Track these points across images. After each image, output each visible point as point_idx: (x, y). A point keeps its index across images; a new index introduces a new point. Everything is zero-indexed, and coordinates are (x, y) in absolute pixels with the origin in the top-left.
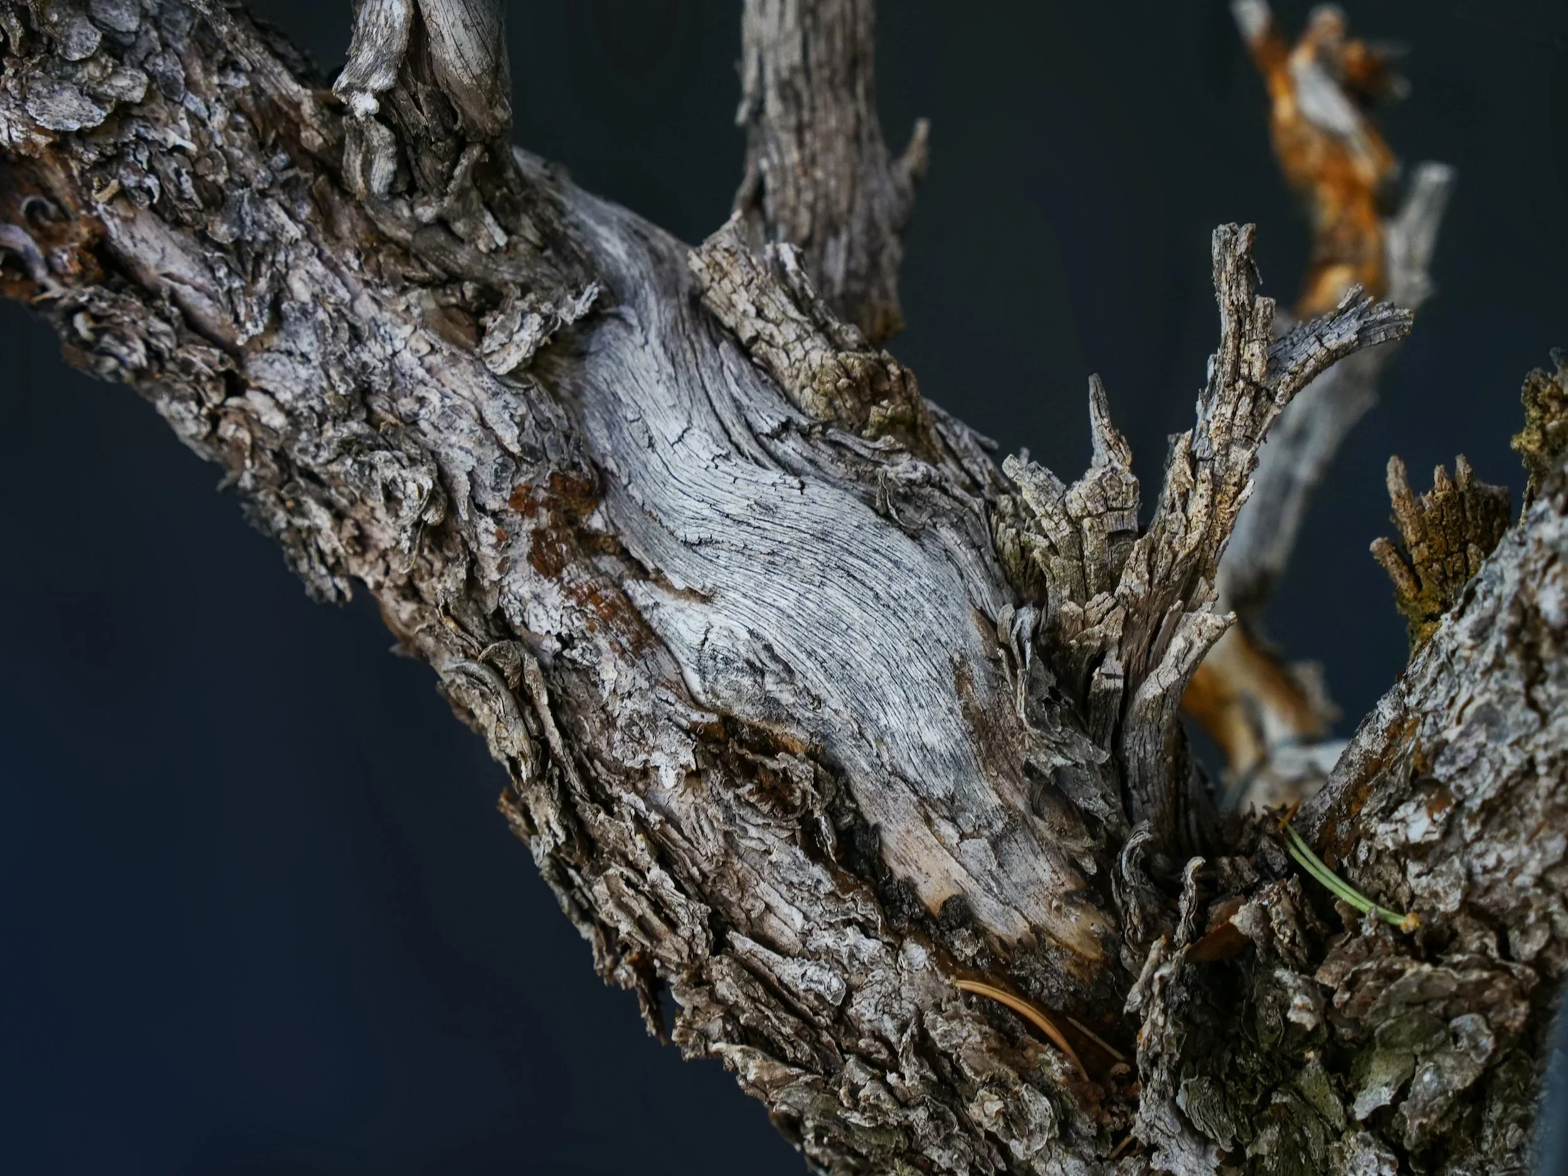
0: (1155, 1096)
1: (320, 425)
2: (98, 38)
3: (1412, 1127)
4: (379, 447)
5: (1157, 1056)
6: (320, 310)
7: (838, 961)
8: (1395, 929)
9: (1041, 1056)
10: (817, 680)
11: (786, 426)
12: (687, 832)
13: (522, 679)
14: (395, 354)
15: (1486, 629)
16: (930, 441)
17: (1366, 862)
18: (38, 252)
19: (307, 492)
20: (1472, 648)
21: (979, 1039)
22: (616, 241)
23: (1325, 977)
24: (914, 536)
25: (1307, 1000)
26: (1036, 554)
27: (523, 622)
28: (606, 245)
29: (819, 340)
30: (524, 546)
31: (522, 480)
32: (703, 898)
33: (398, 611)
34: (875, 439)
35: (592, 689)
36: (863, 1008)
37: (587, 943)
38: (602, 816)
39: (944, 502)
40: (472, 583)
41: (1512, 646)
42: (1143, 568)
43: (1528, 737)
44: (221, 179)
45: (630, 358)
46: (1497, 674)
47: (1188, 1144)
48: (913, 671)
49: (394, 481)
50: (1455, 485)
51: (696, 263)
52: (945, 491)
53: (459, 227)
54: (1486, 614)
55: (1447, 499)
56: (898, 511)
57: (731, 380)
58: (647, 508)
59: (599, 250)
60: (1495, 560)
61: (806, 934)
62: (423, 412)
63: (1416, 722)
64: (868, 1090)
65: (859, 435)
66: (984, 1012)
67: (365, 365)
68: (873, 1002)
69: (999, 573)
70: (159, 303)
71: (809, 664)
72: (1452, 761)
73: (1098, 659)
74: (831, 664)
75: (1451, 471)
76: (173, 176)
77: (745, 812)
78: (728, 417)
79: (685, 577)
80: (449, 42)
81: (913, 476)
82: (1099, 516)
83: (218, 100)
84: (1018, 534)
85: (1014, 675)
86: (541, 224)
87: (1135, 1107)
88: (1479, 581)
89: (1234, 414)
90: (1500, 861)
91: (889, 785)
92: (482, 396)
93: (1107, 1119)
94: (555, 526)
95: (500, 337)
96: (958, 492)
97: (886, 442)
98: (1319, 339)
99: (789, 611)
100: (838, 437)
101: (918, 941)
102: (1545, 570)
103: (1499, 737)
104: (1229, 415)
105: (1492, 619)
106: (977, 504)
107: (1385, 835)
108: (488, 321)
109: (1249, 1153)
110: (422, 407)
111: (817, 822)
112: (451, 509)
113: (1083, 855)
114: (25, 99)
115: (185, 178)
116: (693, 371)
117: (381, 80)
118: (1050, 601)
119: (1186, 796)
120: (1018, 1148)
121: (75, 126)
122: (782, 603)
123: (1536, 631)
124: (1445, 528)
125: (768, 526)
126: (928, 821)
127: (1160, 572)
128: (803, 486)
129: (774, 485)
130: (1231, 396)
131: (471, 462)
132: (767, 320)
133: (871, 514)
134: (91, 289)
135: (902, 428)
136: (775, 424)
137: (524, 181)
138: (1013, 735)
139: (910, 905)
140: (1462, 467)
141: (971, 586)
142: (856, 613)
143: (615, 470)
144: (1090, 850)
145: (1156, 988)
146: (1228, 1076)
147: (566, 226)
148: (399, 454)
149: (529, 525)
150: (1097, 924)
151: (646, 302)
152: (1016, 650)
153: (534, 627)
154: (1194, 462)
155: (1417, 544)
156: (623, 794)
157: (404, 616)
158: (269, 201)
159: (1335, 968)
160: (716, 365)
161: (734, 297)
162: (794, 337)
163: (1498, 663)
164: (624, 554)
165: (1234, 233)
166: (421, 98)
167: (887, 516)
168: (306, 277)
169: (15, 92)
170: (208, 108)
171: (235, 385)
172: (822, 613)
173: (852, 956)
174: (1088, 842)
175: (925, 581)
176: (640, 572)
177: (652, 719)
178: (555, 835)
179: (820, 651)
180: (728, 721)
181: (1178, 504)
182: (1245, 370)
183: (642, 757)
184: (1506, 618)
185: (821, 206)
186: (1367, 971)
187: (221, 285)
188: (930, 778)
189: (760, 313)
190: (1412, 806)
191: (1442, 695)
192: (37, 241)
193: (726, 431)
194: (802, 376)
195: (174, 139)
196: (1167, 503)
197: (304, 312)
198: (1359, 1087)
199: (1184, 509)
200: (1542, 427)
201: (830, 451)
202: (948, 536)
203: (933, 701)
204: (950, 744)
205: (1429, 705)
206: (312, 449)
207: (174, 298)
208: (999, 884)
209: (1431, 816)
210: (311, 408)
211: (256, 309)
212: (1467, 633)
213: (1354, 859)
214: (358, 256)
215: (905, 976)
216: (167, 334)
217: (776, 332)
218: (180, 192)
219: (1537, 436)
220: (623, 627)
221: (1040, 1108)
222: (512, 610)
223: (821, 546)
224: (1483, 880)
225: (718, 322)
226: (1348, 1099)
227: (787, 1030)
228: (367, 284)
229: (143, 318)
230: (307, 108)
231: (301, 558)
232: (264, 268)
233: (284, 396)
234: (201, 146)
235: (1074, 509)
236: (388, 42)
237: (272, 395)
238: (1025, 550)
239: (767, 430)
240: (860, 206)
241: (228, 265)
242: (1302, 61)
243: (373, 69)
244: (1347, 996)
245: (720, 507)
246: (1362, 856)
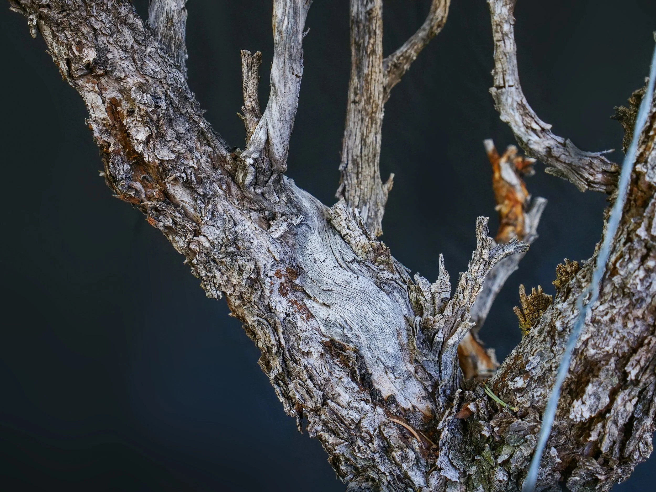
0: (443, 454)
1: (221, 247)
2: (175, 135)
3: (513, 466)
4: (239, 255)
5: (445, 442)
6: (225, 215)
7: (358, 410)
8: (513, 411)
9: (413, 441)
10: (358, 331)
11: (354, 260)
12: (318, 371)
13: (275, 324)
14: (245, 229)
15: (542, 331)
16: (392, 268)
17: (506, 393)
18: (143, 190)
19: (213, 266)
20: (538, 336)
21: (396, 434)
22: (308, 203)
23: (492, 423)
24: (388, 294)
25: (487, 429)
26: (422, 302)
27: (275, 309)
28: (304, 204)
29: (364, 236)
30: (277, 287)
31: (279, 268)
32: (320, 390)
33: (235, 303)
34: (378, 266)
35: (294, 329)
36: (364, 424)
37: (282, 403)
38: (295, 364)
39: (396, 285)
40: (262, 296)
41: (548, 335)
42: (451, 308)
43: (551, 360)
44: (202, 176)
45: (310, 236)
46: (544, 343)
47: (452, 469)
48: (386, 331)
49: (242, 265)
50: (537, 293)
51: (331, 212)
52: (396, 282)
53: (267, 196)
54: (542, 327)
55: (535, 297)
56: (384, 287)
57: (338, 246)
58: (313, 279)
59: (302, 205)
60: (545, 313)
61: (349, 403)
62: (252, 246)
63: (522, 355)
64: (364, 447)
65: (374, 264)
66: (398, 427)
67: (236, 232)
68: (367, 422)
69: (410, 307)
70: (179, 208)
71: (357, 327)
72: (530, 366)
73: (436, 333)
74: (363, 327)
75: (537, 289)
76: (189, 174)
77: (336, 367)
78: (338, 256)
79: (323, 300)
80: (275, 147)
81: (388, 277)
82: (440, 293)
83: (204, 154)
84: (416, 296)
85: (414, 335)
86: (288, 196)
87: (437, 457)
88: (541, 318)
89: (479, 268)
90: (541, 394)
91: (376, 362)
92: (269, 243)
93: (429, 460)
94: (286, 282)
95: (275, 227)
96: (400, 283)
97: (381, 267)
98: (504, 250)
99: (352, 311)
100: (368, 265)
101: (380, 407)
102: (558, 316)
103: (543, 360)
104: (477, 268)
105: (544, 328)
106: (405, 287)
107: (511, 385)
108: (271, 222)
109: (468, 474)
110: (251, 245)
111: (355, 371)
112: (258, 275)
113: (428, 386)
114: (154, 150)
115: (193, 175)
116: (328, 242)
117: (256, 155)
118: (424, 315)
119: (456, 375)
120: (404, 466)
121: (167, 159)
122: (350, 309)
123: (554, 332)
124: (534, 305)
125: (348, 287)
126: (386, 373)
127: (456, 310)
128: (358, 278)
129: (350, 276)
130: (479, 263)
131: (265, 262)
132: (349, 229)
133: (376, 287)
134: (160, 203)
135: (385, 263)
136: (351, 259)
137: (285, 184)
138: (412, 351)
139: (379, 396)
140: (540, 288)
141: (402, 309)
142: (371, 314)
143: (304, 268)
144: (430, 385)
145: (446, 423)
146: (463, 452)
147: (294, 197)
148: (244, 258)
149: (280, 281)
150: (431, 405)
151: (314, 221)
152: (414, 328)
153: (278, 310)
154: (467, 280)
155: (526, 309)
156: (301, 359)
157: (236, 304)
158: (214, 183)
159: (495, 421)
160: (334, 241)
161: (341, 222)
162: (357, 235)
163: (544, 340)
164: (304, 292)
165: (483, 219)
166: (265, 161)
167: (380, 288)
168: (222, 205)
169: (152, 148)
170: (201, 156)
171: (197, 233)
172: (361, 313)
173: (362, 409)
174: (430, 383)
175: (390, 306)
176: (309, 297)
177: (311, 338)
178: (279, 370)
179: (360, 323)
180: (333, 342)
181: (461, 291)
182: (483, 257)
183: (308, 349)
184: (547, 328)
185: (362, 196)
186: (504, 422)
187: (199, 206)
188: (388, 361)
189: (348, 228)
190: (519, 377)
191: (529, 348)
192: (144, 187)
193: (337, 260)
194: (359, 246)
195: (191, 164)
196: (459, 291)
197: (221, 215)
198: (499, 455)
199: (463, 293)
200: (561, 279)
201: (366, 268)
202: (396, 294)
203: (391, 340)
204: (394, 352)
205: (525, 351)
206: (217, 254)
207: (183, 208)
208: (405, 393)
209: (524, 380)
210: (218, 242)
211: (208, 213)
212: (537, 332)
213: (503, 392)
214: (238, 201)
215: (376, 416)
216: (180, 218)
217: (352, 233)
218: (191, 179)
219: (559, 281)
220: (304, 312)
221: (411, 455)
222: (272, 305)
223: (362, 294)
224: (537, 399)
225: (336, 229)
226: (496, 458)
227: (342, 429)
228: (239, 209)
229: (174, 212)
230: (228, 159)
231: (208, 285)
232: (210, 202)
233: (210, 238)
234: (199, 166)
235: (433, 290)
236: (259, 146)
237: (207, 237)
238: (418, 301)
239: (348, 261)
240: (373, 198)
241: (201, 200)
242: (503, 161)
243: (253, 152)
244: (498, 429)
245: (335, 281)
246: (505, 391)
